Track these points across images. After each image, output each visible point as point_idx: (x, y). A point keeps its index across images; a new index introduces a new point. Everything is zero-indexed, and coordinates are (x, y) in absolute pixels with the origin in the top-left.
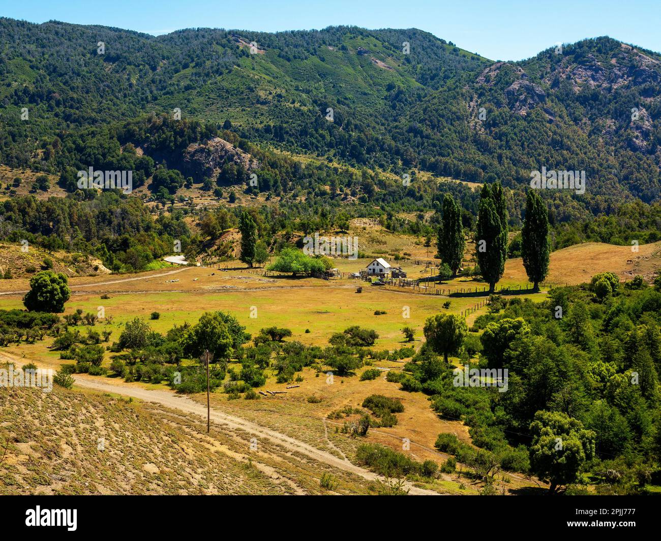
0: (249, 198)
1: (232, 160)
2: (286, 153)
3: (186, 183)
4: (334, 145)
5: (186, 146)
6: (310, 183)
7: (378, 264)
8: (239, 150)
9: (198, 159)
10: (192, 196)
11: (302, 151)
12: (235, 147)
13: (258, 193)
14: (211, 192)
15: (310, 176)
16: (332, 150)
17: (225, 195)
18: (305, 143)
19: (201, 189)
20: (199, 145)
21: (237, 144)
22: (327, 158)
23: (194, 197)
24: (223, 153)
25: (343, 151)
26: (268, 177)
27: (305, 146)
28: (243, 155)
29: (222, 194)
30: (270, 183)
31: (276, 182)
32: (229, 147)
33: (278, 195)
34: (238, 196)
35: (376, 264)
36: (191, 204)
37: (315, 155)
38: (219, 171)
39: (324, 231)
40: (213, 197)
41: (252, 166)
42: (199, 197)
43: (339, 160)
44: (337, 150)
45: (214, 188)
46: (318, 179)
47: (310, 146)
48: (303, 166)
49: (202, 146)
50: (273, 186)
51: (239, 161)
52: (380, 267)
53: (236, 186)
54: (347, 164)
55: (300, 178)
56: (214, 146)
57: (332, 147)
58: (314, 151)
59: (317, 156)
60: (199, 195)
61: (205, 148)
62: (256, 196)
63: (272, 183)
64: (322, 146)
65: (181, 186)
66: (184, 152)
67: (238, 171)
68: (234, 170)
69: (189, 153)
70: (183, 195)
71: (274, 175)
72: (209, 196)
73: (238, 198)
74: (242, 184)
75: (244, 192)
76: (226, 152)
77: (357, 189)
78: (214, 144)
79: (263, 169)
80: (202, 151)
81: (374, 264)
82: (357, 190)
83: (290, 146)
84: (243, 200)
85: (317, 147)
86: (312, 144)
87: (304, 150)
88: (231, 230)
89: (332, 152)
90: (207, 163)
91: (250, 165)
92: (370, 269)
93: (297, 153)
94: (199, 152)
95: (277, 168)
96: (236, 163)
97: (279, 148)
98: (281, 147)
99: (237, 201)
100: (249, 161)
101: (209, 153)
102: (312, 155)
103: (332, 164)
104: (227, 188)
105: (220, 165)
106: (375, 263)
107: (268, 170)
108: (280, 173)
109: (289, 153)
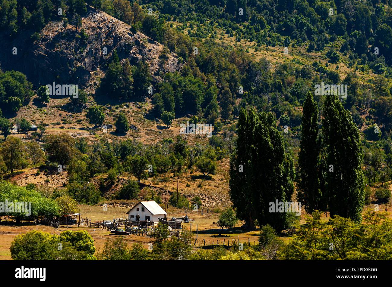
0: (154, 128)
1: (127, 55)
2: (245, 43)
3: (36, 96)
4: (345, 28)
5: (39, 27)
6: (274, 100)
7: (144, 208)
8: (141, 36)
9: (62, 52)
10: (48, 121)
11: (280, 41)
12: (133, 30)
13: (171, 118)
14: (82, 116)
15: (278, 88)
16: (340, 38)
17: (109, 120)
18: (286, 24)
19: (65, 108)
20: (64, 26)
21: (139, 24)
22: (328, 55)
23: (49, 122)
24: (111, 42)
25: (361, 41)
26: (194, 87)
27: (286, 30)
28: (149, 46)
29: (103, 119)
30: (197, 101)
31: (208, 98)
32: (123, 29)
33: (211, 122)
34: (134, 123)
35: (140, 209)
36: (40, 136)
37: (304, 48)
38: (102, 75)
39: (172, 175)
40: (86, 124)
41: (165, 66)
42: (58, 124)
43: (351, 57)
44: (349, 39)
45: (89, 107)
46: (293, 93)
47: (296, 31)
48: (272, 70)
49: (69, 27)
50: (203, 106)
51: (140, 57)
52: (146, 213)
53: (131, 105)
54: (366, 66)
55: (257, 93)
56: (94, 29)
57: (341, 33)
58: (304, 40)
59: (309, 50)
60: (59, 119)
61: (76, 31)
62: (168, 123)
63: (200, 99)
64: (321, 31)
65: (26, 103)
66: (35, 38)
67: (137, 76)
68: (128, 74)
69: (44, 40)
70: (28, 119)
71: (204, 85)
72: (79, 122)
73: (133, 127)
74: (143, 100)
75: (147, 117)
76: (117, 39)
77: (364, 113)
78: (93, 24)
79: (185, 74)
80: (69, 36)
81: (138, 209)
82: (363, 117)
83: (257, 30)
84: (143, 131)
85: (309, 33)
86: (300, 26)
87: (283, 38)
88: (26, 170)
89: (340, 41)
90: (78, 60)
91: (161, 65)
92: (133, 217)
93: (269, 44)
94: (63, 38)
95: (212, 72)
96: (134, 61)
97: (234, 33)
98: (239, 32)
99: (130, 132)
100: (160, 57)
101: (83, 41)
102: (299, 48)
103: (335, 66)
104: (113, 108)
105: (103, 63)
106: (140, 207)
107: (195, 75)
108: (219, 80)
109: (252, 43)
